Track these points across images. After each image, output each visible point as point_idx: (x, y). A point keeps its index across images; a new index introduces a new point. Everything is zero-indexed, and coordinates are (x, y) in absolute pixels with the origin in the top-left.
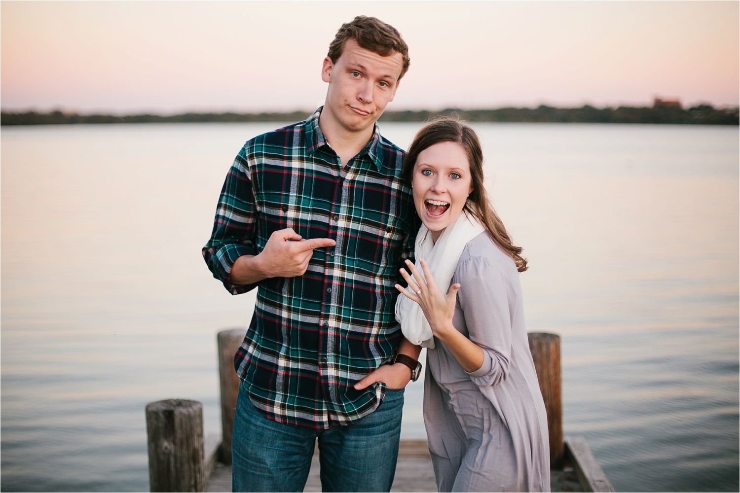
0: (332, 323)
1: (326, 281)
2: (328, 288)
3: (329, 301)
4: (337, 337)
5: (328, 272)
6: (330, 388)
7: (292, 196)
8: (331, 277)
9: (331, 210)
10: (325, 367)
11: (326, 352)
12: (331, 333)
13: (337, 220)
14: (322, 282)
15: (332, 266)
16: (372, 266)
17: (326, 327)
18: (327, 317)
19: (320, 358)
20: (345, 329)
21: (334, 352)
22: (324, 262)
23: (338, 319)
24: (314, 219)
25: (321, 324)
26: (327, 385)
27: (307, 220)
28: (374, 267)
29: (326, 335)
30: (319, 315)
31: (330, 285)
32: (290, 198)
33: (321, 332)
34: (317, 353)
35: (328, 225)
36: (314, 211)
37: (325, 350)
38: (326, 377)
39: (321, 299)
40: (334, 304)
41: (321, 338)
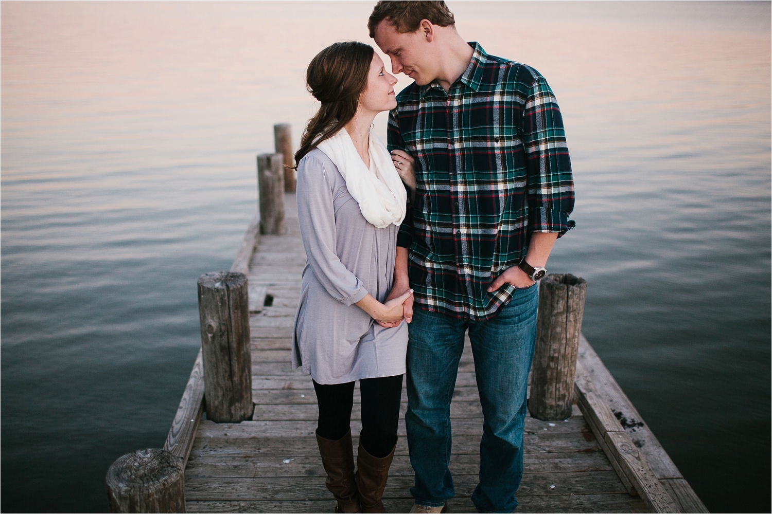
0: (463, 231)
1: (453, 196)
2: (455, 202)
3: (458, 213)
4: (469, 241)
5: (453, 189)
6: (467, 284)
7: (417, 132)
8: (456, 193)
9: (446, 135)
10: (462, 267)
11: (462, 255)
12: (464, 238)
13: (453, 144)
14: (450, 198)
15: (456, 183)
16: (489, 175)
17: (459, 234)
18: (458, 226)
19: (457, 260)
20: (476, 233)
21: (468, 255)
22: (449, 180)
23: (468, 226)
24: (435, 147)
25: (455, 233)
26: (464, 281)
27: (430, 149)
28: (491, 175)
29: (460, 242)
30: (451, 226)
31: (457, 199)
32: (417, 134)
33: (456, 239)
34: (455, 256)
35: (447, 149)
36: (434, 140)
37: (461, 254)
38: (464, 275)
39: (451, 212)
40: (462, 215)
41: (456, 244)
